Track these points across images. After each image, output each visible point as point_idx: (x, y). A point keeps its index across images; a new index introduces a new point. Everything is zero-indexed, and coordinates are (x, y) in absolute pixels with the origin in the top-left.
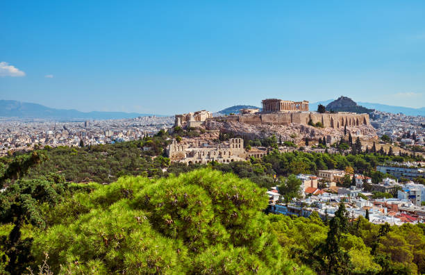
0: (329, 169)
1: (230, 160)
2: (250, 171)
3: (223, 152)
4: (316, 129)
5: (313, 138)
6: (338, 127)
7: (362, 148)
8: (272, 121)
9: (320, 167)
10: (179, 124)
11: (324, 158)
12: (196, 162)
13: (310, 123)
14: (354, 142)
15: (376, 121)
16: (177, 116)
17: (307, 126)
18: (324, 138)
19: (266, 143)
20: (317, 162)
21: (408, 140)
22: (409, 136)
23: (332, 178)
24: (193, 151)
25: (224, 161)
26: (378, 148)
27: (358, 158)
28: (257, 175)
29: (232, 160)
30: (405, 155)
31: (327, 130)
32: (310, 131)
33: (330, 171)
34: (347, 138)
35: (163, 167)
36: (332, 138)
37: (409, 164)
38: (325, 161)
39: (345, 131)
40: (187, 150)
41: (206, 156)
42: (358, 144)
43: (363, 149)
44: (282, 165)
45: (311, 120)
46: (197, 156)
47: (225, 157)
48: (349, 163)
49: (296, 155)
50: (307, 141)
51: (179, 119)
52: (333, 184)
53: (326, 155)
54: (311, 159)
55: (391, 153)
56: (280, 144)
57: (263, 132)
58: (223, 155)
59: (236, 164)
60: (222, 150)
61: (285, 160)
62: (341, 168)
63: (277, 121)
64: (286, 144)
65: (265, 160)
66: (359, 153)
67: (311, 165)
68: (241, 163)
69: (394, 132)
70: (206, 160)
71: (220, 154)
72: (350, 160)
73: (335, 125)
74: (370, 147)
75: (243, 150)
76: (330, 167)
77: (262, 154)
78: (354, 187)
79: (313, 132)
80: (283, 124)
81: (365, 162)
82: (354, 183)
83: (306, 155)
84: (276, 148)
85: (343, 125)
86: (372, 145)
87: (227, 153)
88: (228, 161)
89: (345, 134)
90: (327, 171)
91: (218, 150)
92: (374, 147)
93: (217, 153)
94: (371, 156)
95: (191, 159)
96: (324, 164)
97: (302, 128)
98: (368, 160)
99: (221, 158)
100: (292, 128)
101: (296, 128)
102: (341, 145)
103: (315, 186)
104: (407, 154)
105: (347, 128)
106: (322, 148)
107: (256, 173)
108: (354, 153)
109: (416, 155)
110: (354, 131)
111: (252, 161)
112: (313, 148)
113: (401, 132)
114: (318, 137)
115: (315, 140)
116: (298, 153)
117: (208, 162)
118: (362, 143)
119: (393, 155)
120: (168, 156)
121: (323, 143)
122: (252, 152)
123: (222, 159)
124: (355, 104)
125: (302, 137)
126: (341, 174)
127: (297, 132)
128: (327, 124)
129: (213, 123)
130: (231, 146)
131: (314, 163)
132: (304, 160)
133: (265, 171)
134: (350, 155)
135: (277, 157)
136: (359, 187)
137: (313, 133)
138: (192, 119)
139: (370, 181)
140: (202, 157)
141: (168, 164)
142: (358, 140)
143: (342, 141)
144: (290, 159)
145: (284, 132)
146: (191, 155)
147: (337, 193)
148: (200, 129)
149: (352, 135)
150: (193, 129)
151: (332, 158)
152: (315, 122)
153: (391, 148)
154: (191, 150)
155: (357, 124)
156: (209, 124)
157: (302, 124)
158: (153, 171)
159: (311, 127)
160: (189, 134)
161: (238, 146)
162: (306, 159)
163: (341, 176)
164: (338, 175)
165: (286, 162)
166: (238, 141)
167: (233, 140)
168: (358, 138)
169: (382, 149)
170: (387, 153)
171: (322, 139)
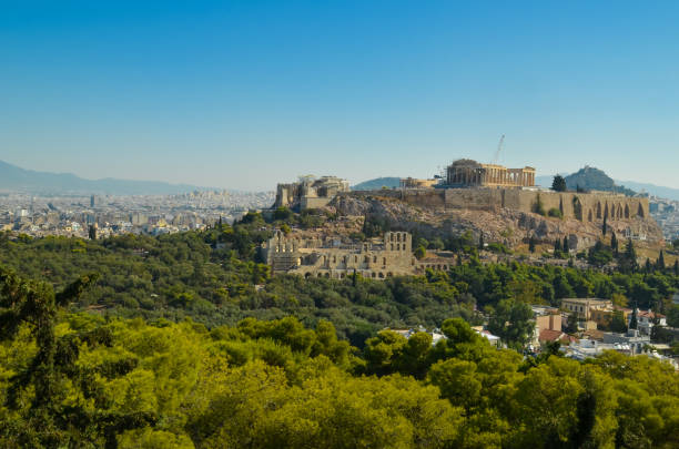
0: (579, 297)
1: (385, 272)
2: (426, 294)
3: (372, 258)
4: (550, 221)
5: (543, 238)
6: (590, 218)
7: (638, 261)
9: (562, 292)
10: (285, 200)
11: (568, 276)
12: (320, 275)
13: (538, 209)
14: (622, 248)
16: (280, 187)
17: (533, 215)
19: (454, 245)
20: (556, 282)
23: (588, 314)
24: (314, 255)
25: (374, 275)
26: (669, 262)
27: (637, 280)
28: (441, 303)
29: (390, 274)
31: (568, 224)
32: (538, 224)
33: (583, 301)
34: (607, 241)
35: (255, 281)
36: (580, 240)
38: (571, 281)
39: (604, 228)
40: (302, 250)
41: (338, 263)
42: (630, 253)
43: (641, 262)
44: (488, 285)
45: (539, 205)
46: (321, 262)
47: (376, 267)
48: (617, 287)
49: (514, 268)
50: (532, 243)
51: (285, 192)
52: (592, 326)
53: (570, 271)
54: (543, 276)
56: (481, 247)
57: (448, 223)
58: (372, 264)
59: (398, 281)
60: (371, 254)
61: (495, 277)
62: (601, 295)
63: (474, 204)
64: (492, 249)
65: (453, 275)
66: (633, 270)
67: (544, 288)
68: (407, 279)
70: (339, 271)
71: (367, 260)
72: (619, 282)
73: (585, 216)
74: (653, 260)
75: (411, 256)
76: (581, 292)
77: (447, 264)
78: (636, 332)
79: (543, 226)
80: (486, 209)
81: (646, 287)
82: (634, 325)
83: (533, 270)
84: (473, 254)
85: (599, 216)
86: (658, 256)
87: (380, 260)
88: (381, 275)
89: (604, 232)
90: (576, 300)
91: (364, 253)
92: (661, 258)
93: (361, 258)
94: (658, 275)
95: (310, 269)
96: (569, 287)
97: (523, 218)
98: (652, 282)
99: (367, 268)
100: (504, 217)
101: (512, 218)
102: (596, 255)
103: (557, 327)
105: (608, 222)
106: (561, 258)
107: (440, 300)
108: (623, 270)
110: (621, 228)
111: (429, 275)
112: (544, 257)
114: (553, 238)
115: (546, 242)
116: (518, 266)
117: (343, 275)
118: (637, 252)
120: (264, 262)
121: (563, 247)
122: (427, 260)
123: (370, 271)
124: (611, 181)
125: (522, 235)
126: (607, 307)
127: (513, 225)
128: (569, 211)
129: (351, 203)
130: (388, 245)
131: (549, 285)
133: (456, 296)
134: (617, 274)
135: (478, 270)
136: (643, 332)
137: (542, 230)
138: (311, 193)
139: (663, 322)
140: (332, 265)
141: (265, 276)
142: (630, 247)
143: (599, 246)
144: (503, 276)
145: (489, 224)
146: (309, 260)
148: (326, 213)
149: (618, 236)
150: (311, 212)
151: (585, 276)
152: (546, 208)
154: (309, 251)
155: (627, 216)
156: (342, 204)
157: (522, 210)
158: (238, 288)
159: (539, 216)
160: (304, 220)
161: (401, 246)
162: (534, 276)
163: (605, 310)
164: (598, 308)
165: (495, 280)
166: (402, 238)
167: (392, 235)
168: (630, 242)
169: (677, 262)
171: (562, 242)
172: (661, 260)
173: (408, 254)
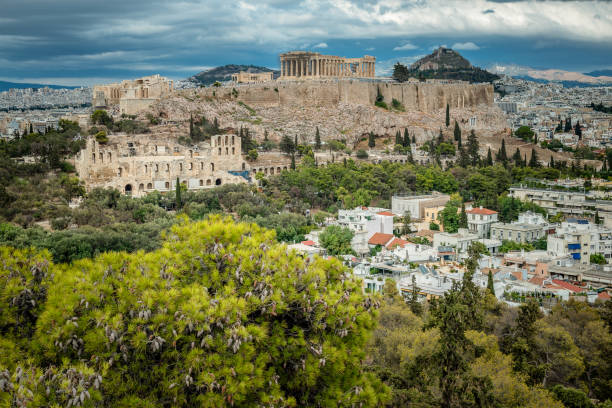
1: (213, 180)
3: (198, 164)
4: (390, 114)
5: (384, 132)
6: (434, 109)
7: (480, 152)
11: (405, 173)
12: (141, 186)
13: (379, 102)
14: (464, 140)
17: (373, 108)
18: (406, 133)
21: (568, 135)
22: (568, 129)
25: (201, 182)
26: (510, 152)
29: (218, 181)
30: (561, 166)
31: (410, 116)
34: (450, 133)
39: (448, 118)
41: (162, 172)
42: (473, 145)
43: (483, 153)
45: (380, 97)
46: (142, 172)
47: (204, 174)
50: (372, 139)
52: (425, 226)
53: (410, 167)
55: (534, 163)
56: (318, 146)
58: (198, 171)
59: (227, 189)
60: (197, 160)
64: (330, 147)
66: (474, 164)
68: (236, 187)
70: (162, 182)
71: (192, 167)
73: (428, 108)
74: (495, 148)
75: (241, 160)
77: (282, 167)
78: (465, 231)
79: (384, 120)
80: (324, 104)
81: (485, 181)
82: (464, 223)
85: (442, 106)
86: (500, 146)
87: (208, 166)
88: (209, 182)
89: (448, 124)
91: (188, 160)
93: (186, 165)
95: (130, 180)
97: (362, 112)
100: (342, 112)
102: (437, 147)
103: (389, 230)
104: (565, 163)
105: (451, 111)
106: (401, 152)
108: (464, 163)
109: (582, 165)
110: (465, 118)
114: (394, 131)
115: (388, 135)
117: (167, 185)
118: (481, 142)
119: (540, 166)
121: (405, 142)
122: (260, 163)
123: (197, 179)
124: (466, 62)
125: (362, 130)
127: (351, 120)
128: (412, 103)
130: (216, 150)
134: (457, 168)
136: (474, 230)
137: (383, 123)
138: (131, 95)
139: (494, 218)
140: (154, 175)
141: (81, 192)
142: (472, 136)
143: (442, 138)
145: (326, 120)
146: (130, 171)
148: (148, 115)
149: (461, 126)
152: (388, 100)
153: (534, 152)
154: (130, 161)
155: (472, 104)
157: (360, 103)
159: (380, 109)
161: (230, 149)
166: (230, 140)
167: (219, 138)
168: (472, 131)
169: (518, 151)
170: (528, 161)
171: (402, 135)
172: (503, 151)
173: (238, 160)
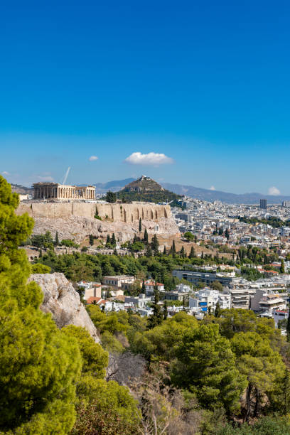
0: (117, 274)
4: (104, 224)
5: (99, 235)
6: (132, 220)
7: (159, 249)
8: (47, 214)
9: (106, 273)
11: (111, 261)
13: (97, 216)
14: (150, 241)
15: (185, 211)
17: (92, 219)
18: (113, 236)
19: (38, 242)
20: (103, 265)
21: (219, 238)
22: (220, 233)
23: (119, 285)
26: (178, 249)
27: (153, 261)
30: (208, 257)
31: (117, 225)
32: (96, 225)
33: (117, 277)
34: (142, 236)
36: (124, 235)
37: (208, 268)
38: (113, 265)
39: (140, 226)
42: (155, 244)
43: (161, 249)
45: (97, 213)
48: (142, 267)
49: (77, 257)
50: (91, 239)
52: (121, 293)
53: (114, 257)
54: (94, 262)
55: (192, 255)
56: (57, 243)
62: (131, 273)
63: (52, 213)
64: (64, 243)
66: (155, 255)
67: (94, 270)
69: (205, 227)
72: (144, 263)
73: (129, 219)
74: (169, 246)
76: (118, 270)
77: (33, 256)
78: (144, 296)
79: (100, 227)
80: (61, 217)
81: (160, 266)
82: (143, 291)
83: (89, 258)
84: (51, 248)
85: (137, 218)
86: (172, 244)
89: (140, 229)
90: (114, 277)
94: (169, 258)
96: (111, 269)
97: (86, 222)
100: (73, 223)
101: (78, 222)
102: (133, 246)
103: (99, 295)
104: (211, 255)
105: (143, 222)
106: (109, 248)
108: (148, 255)
109: (221, 256)
110: (152, 226)
112: (99, 248)
113: (212, 227)
114: (106, 234)
115: (102, 237)
116: (80, 255)
118: (160, 241)
119: (195, 256)
121: (111, 241)
125: (85, 233)
126: (131, 281)
127: (79, 227)
128: (117, 216)
131: (99, 268)
132: (87, 264)
134: (144, 258)
135: (53, 260)
136: (149, 295)
137: (99, 230)
139: (162, 288)
142: (155, 239)
143: (136, 239)
144: (68, 263)
145: (62, 227)
147: (122, 302)
149: (148, 231)
151: (122, 260)
152: (102, 215)
153: (192, 249)
155: (156, 218)
157: (85, 216)
159: (97, 220)
162: (89, 262)
163: (130, 282)
164: (126, 281)
165: (63, 267)
168: (155, 235)
169: (183, 249)
170: (188, 255)
171: (111, 237)
172: (173, 247)
